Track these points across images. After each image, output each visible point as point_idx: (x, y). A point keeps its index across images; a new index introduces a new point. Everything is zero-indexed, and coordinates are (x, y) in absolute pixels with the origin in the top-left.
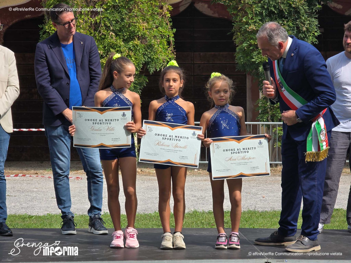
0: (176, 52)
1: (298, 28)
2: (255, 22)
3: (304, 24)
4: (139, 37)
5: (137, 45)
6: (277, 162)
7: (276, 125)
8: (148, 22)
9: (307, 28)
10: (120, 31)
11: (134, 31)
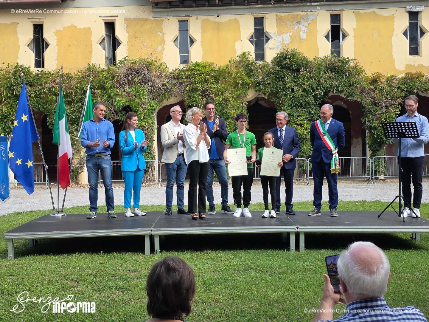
0: (249, 125)
1: (310, 112)
2: (288, 109)
3: (313, 110)
4: (231, 118)
5: (230, 122)
6: (300, 178)
7: (299, 160)
8: (235, 111)
9: (314, 112)
10: (222, 115)
11: (229, 115)
